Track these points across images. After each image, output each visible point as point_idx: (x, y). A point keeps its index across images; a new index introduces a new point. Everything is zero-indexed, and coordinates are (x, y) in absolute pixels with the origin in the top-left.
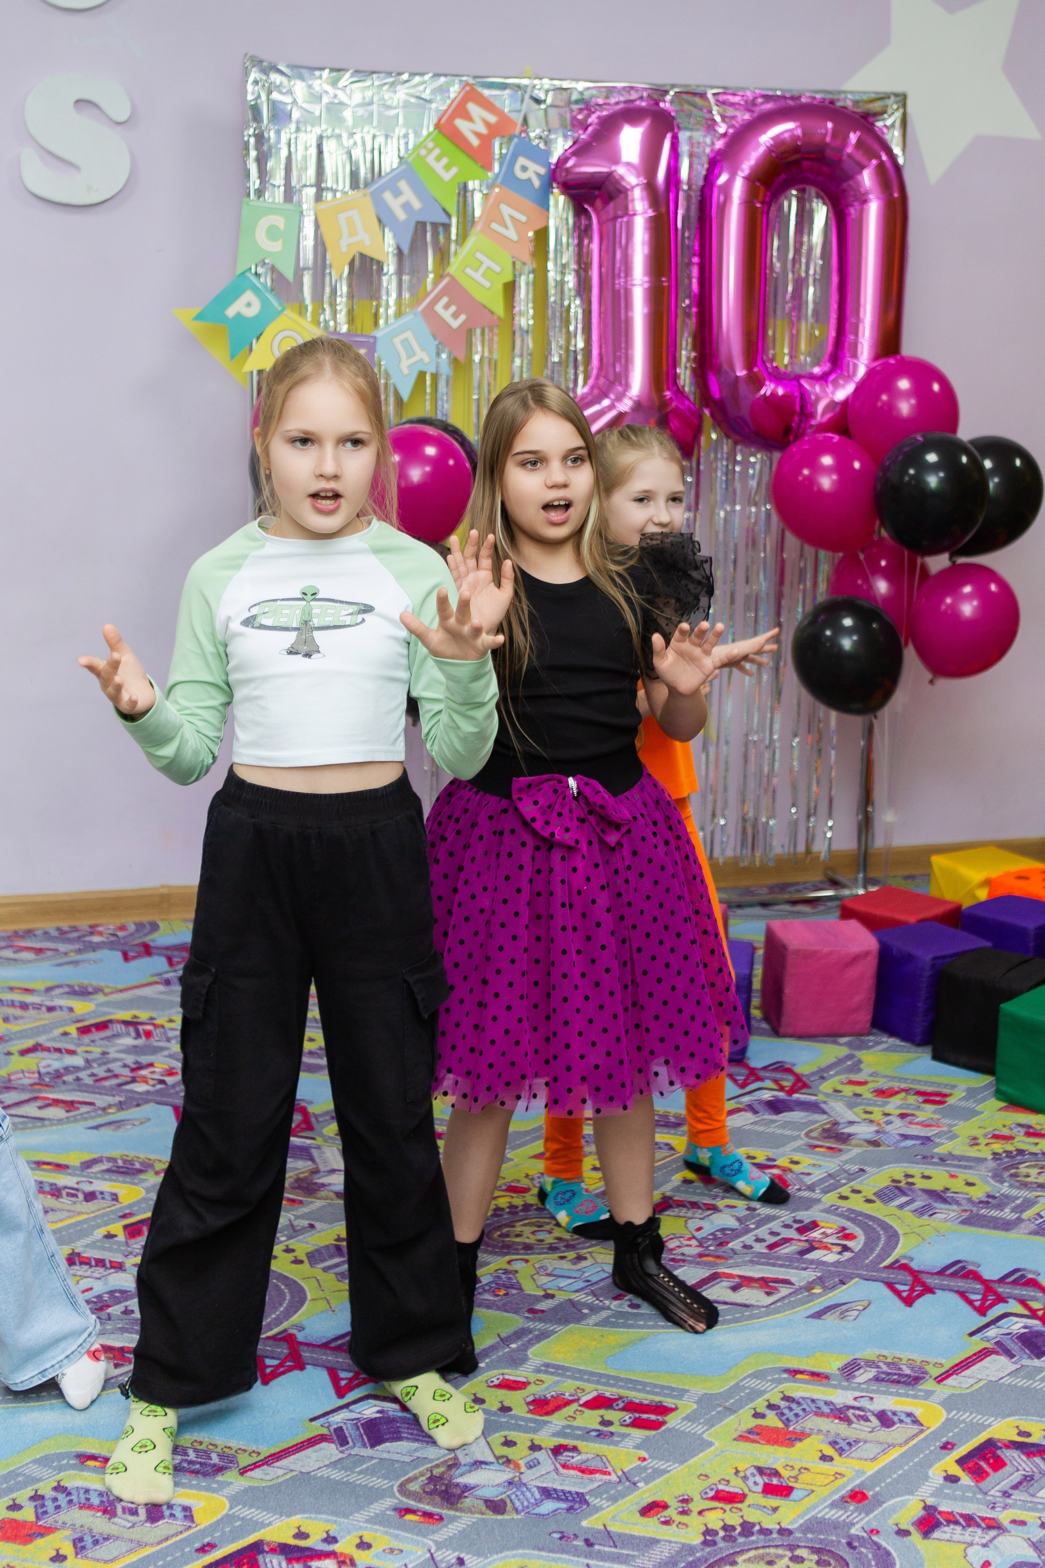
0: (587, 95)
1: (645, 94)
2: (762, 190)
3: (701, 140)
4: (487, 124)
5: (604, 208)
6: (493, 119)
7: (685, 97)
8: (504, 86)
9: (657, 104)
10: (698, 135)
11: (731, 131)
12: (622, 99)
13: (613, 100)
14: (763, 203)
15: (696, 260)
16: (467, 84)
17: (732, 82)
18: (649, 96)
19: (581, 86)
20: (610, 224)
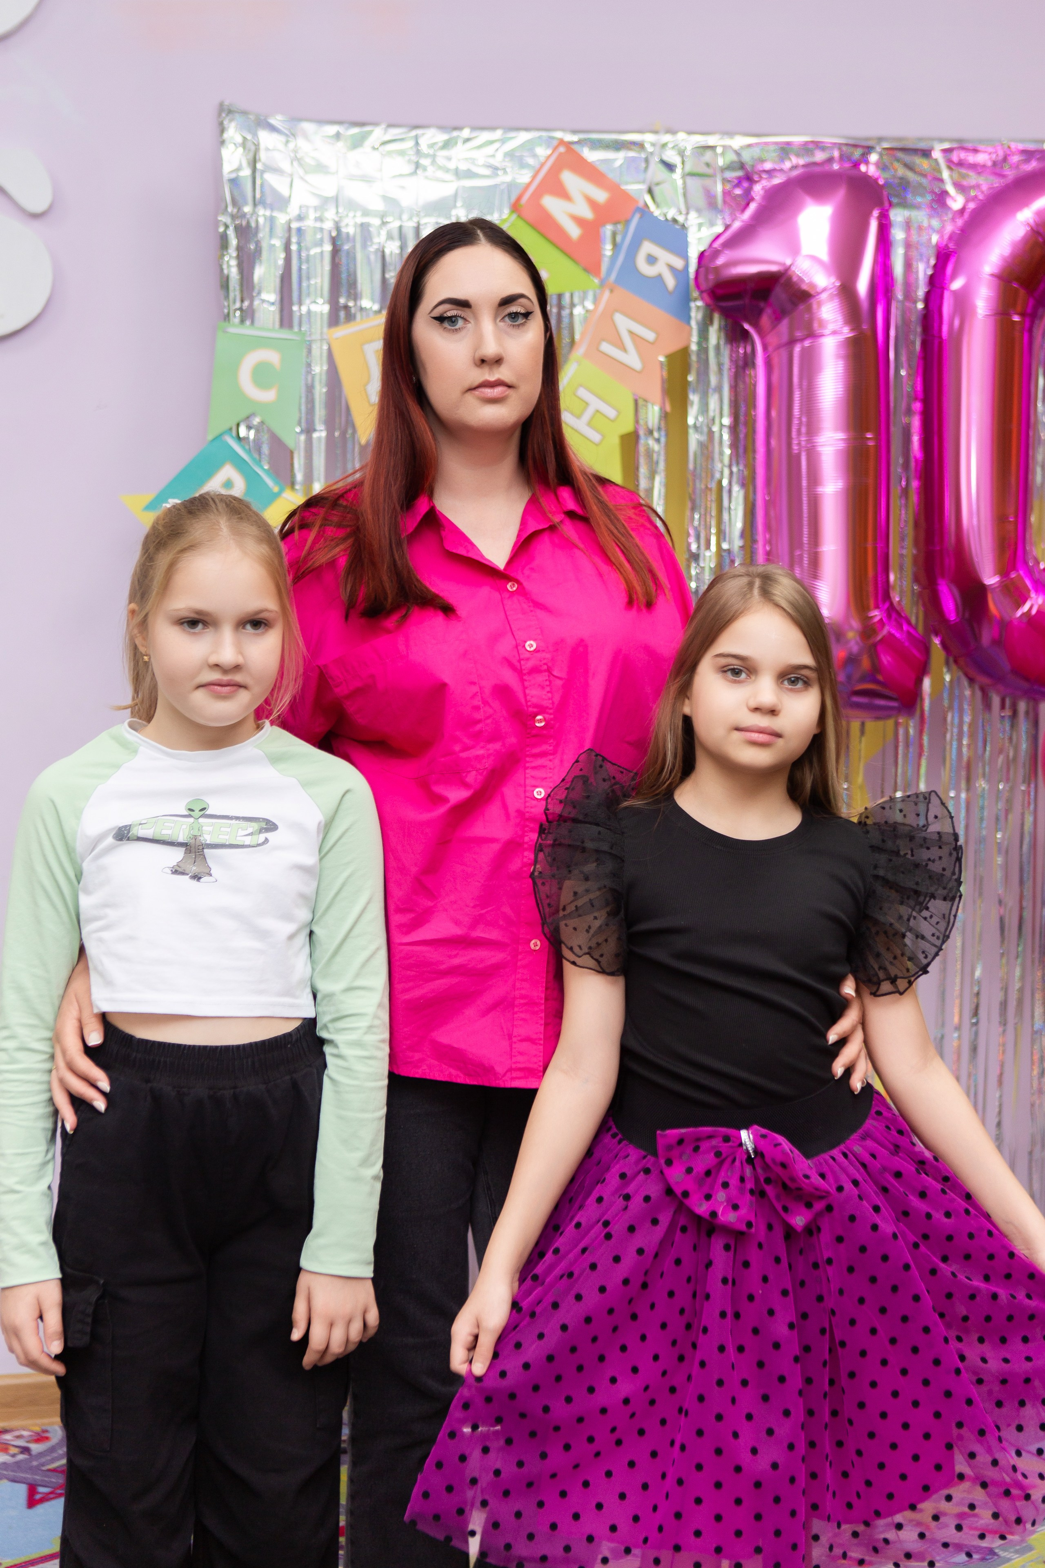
0: (746, 157)
1: (836, 154)
2: (1022, 292)
3: (925, 224)
4: (593, 204)
5: (774, 327)
6: (601, 196)
7: (900, 155)
8: (618, 146)
9: (857, 165)
10: (920, 216)
11: (972, 205)
12: (801, 162)
13: (787, 165)
14: (1022, 315)
15: (918, 406)
16: (561, 142)
17: (969, 132)
18: (842, 158)
19: (738, 142)
20: (783, 352)
